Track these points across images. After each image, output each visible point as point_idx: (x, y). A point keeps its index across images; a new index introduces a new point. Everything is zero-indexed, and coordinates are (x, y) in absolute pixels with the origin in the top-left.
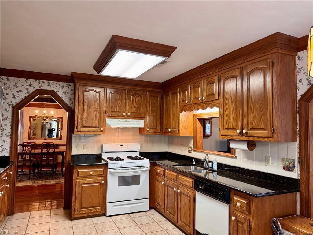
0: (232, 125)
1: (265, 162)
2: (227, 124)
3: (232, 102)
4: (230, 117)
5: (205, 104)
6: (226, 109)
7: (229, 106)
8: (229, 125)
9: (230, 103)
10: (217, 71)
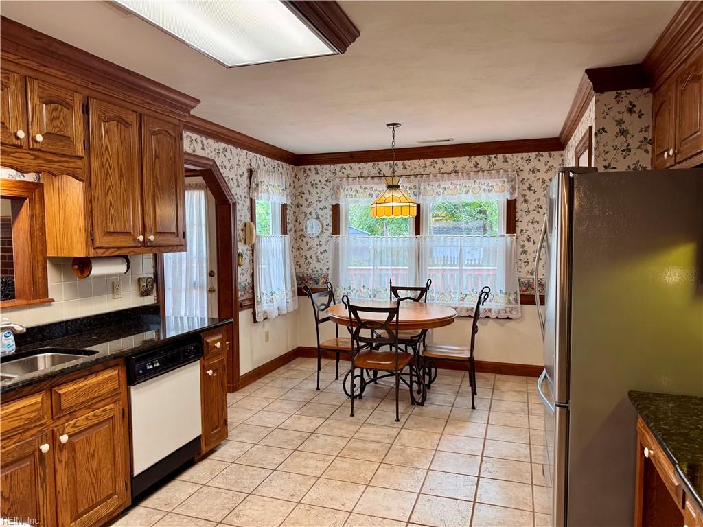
0: (123, 224)
1: (113, 293)
2: (112, 222)
3: (121, 175)
4: (119, 208)
5: (33, 155)
6: (109, 189)
7: (115, 184)
8: (118, 224)
9: (117, 176)
10: (79, 81)
